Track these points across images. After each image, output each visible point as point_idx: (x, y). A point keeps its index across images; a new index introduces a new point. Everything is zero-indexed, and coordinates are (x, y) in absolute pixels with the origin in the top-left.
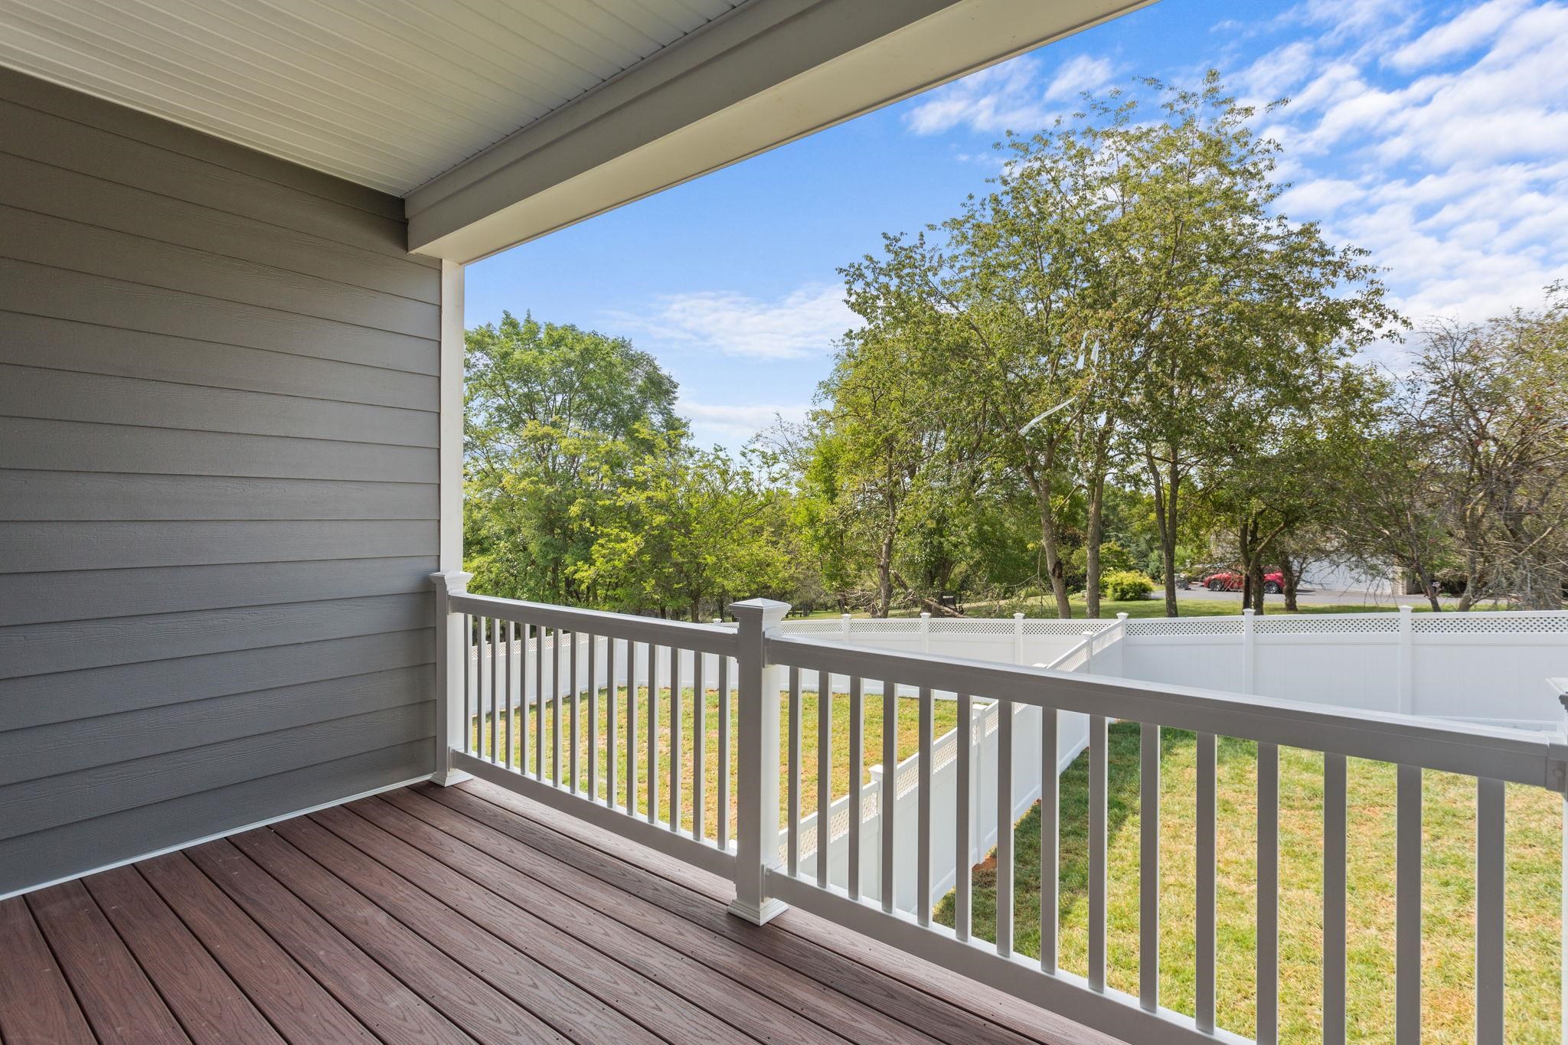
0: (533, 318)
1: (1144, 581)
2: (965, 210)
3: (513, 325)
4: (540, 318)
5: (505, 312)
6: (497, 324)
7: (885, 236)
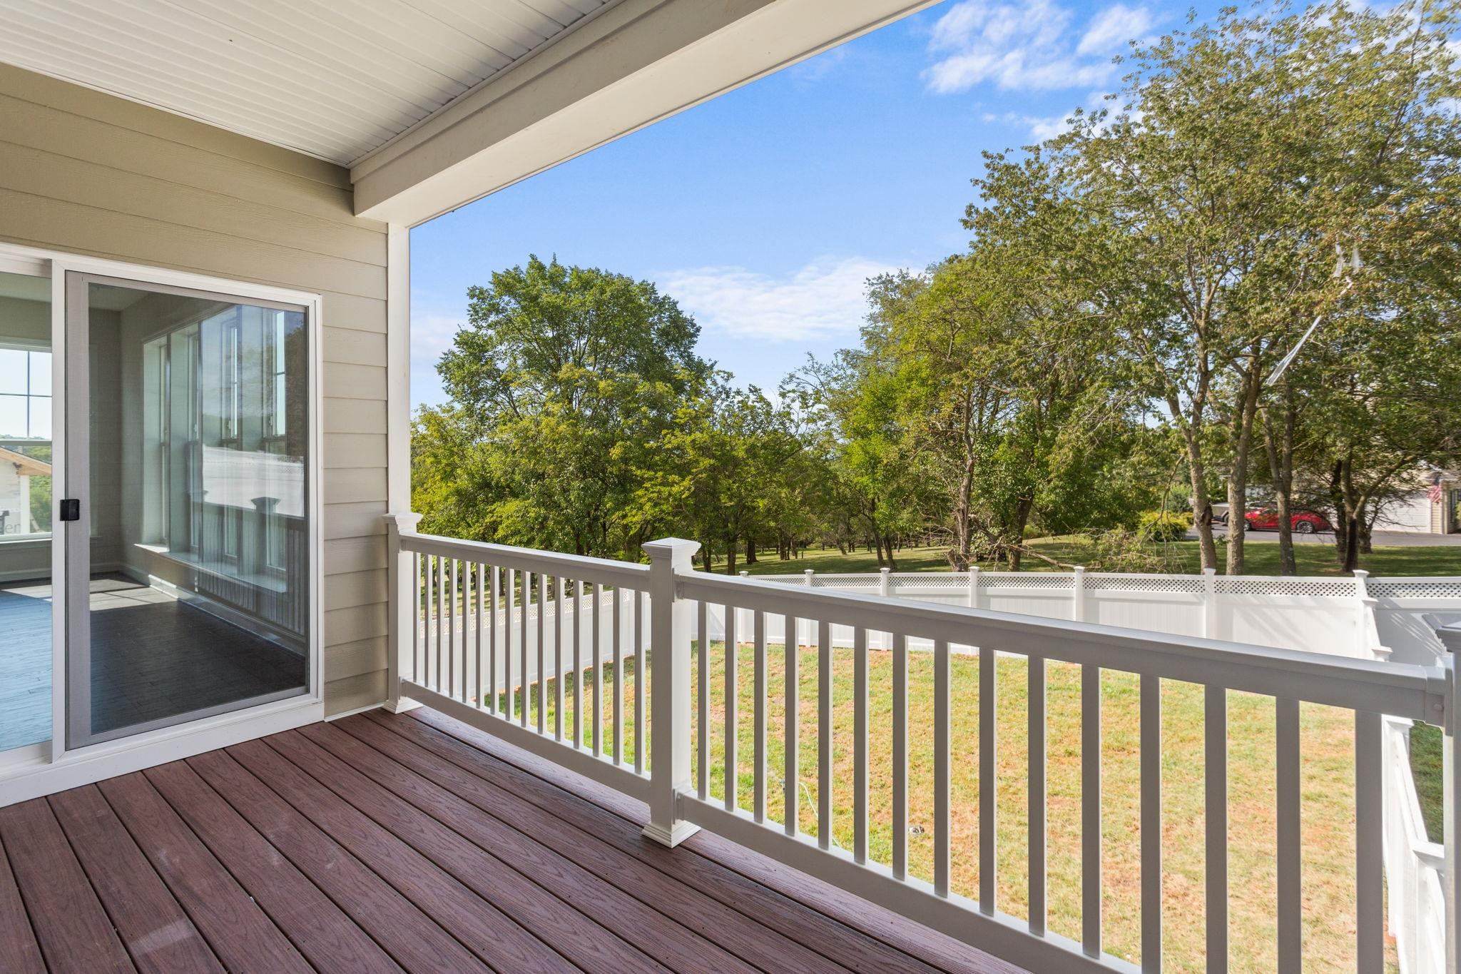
0: (558, 262)
1: (1179, 521)
2: (1072, 126)
3: (541, 268)
4: (564, 263)
5: (533, 257)
6: (524, 267)
7: (985, 155)
